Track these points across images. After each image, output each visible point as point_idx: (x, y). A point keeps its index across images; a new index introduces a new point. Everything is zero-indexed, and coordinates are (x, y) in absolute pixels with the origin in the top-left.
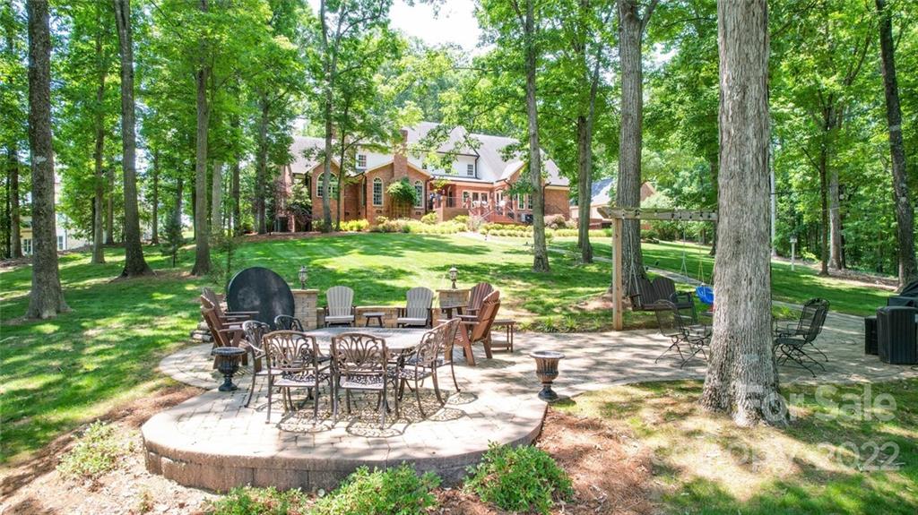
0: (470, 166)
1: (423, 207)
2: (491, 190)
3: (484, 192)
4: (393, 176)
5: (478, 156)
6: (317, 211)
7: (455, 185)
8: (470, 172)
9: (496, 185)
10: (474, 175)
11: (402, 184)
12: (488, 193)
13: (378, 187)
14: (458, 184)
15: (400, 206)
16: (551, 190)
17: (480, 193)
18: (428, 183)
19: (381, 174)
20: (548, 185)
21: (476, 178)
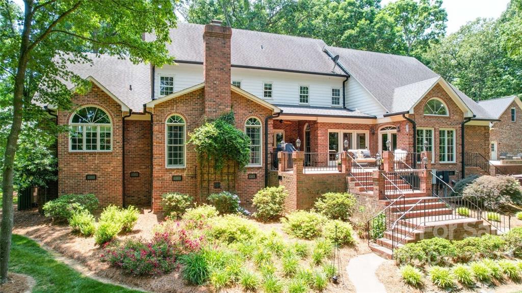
0: (336, 92)
1: (261, 164)
2: (373, 129)
3: (361, 131)
4: (203, 111)
5: (348, 77)
6: (68, 177)
7: (315, 122)
8: (335, 101)
9: (381, 120)
10: (341, 105)
11: (218, 126)
12: (367, 133)
13: (176, 134)
14: (320, 120)
15: (215, 168)
16: (474, 127)
17: (355, 133)
18: (271, 122)
19: (182, 107)
20: (469, 119)
21: (345, 108)
